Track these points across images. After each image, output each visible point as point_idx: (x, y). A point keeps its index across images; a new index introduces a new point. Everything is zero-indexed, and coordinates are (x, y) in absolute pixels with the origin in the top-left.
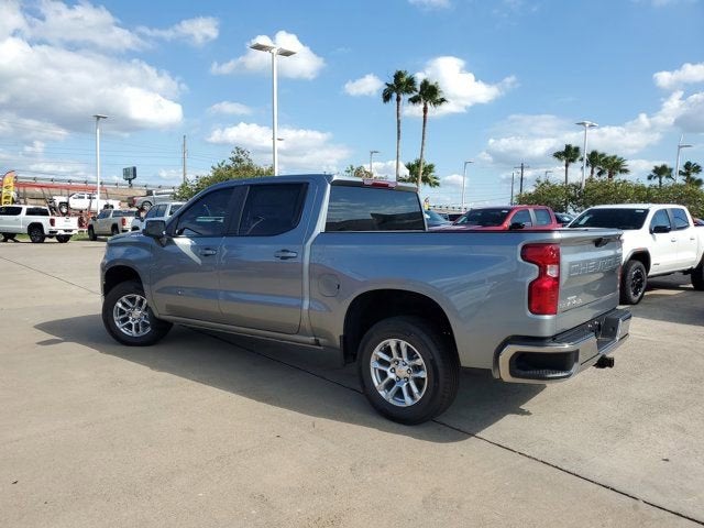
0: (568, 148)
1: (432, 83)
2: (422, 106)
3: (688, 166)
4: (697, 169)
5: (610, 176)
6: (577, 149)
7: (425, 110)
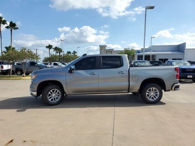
0: (49, 45)
1: (13, 22)
2: (10, 29)
3: (74, 52)
4: (76, 53)
5: (60, 53)
6: (52, 46)
7: (11, 31)
